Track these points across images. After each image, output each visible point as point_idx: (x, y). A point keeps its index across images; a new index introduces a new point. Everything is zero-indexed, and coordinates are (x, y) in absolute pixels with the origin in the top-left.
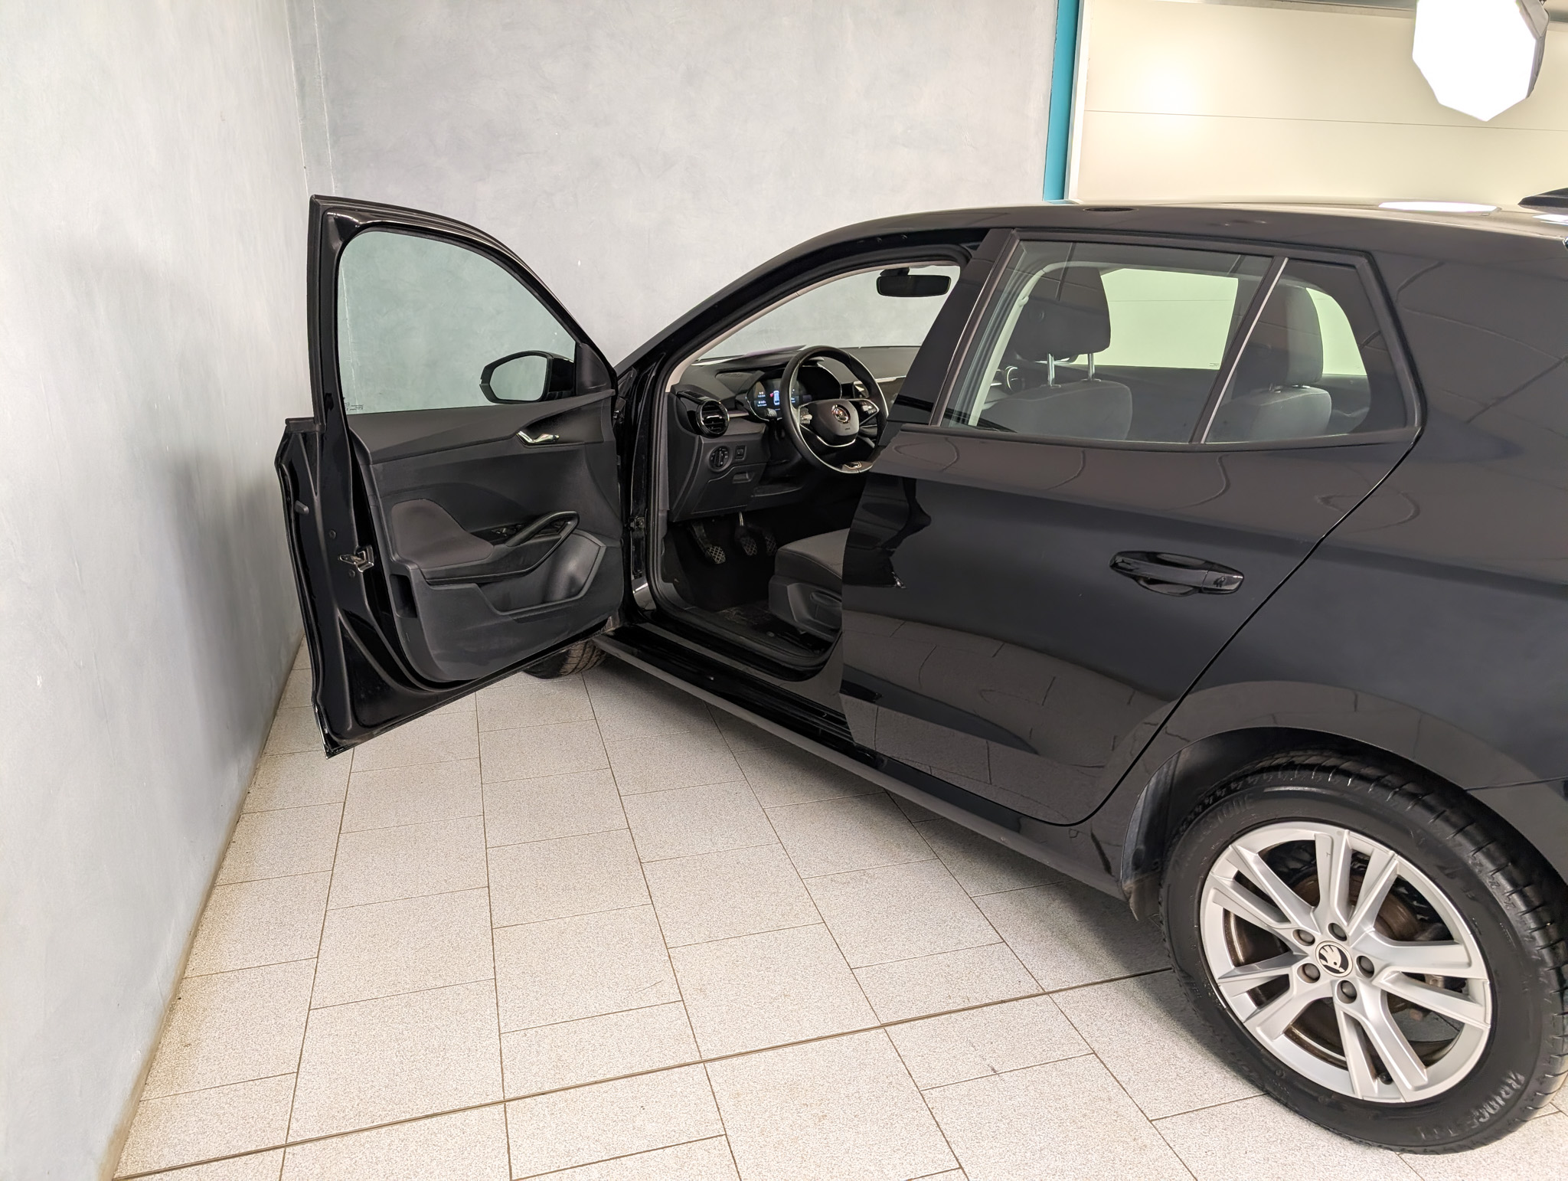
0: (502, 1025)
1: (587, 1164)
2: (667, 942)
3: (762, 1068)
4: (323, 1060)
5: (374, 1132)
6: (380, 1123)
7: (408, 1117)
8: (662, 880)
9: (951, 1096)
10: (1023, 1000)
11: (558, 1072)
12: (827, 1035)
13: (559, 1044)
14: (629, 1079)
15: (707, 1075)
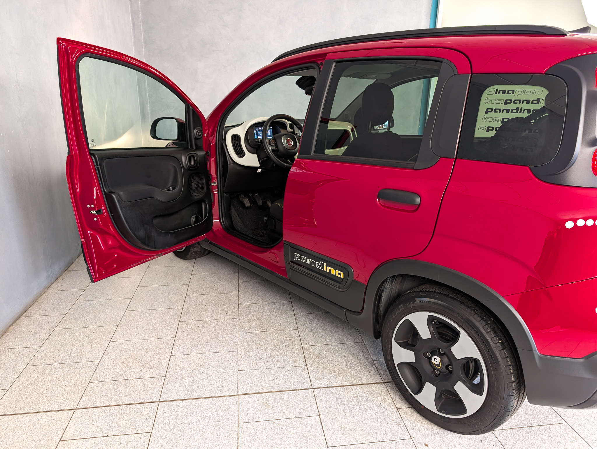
0: (92, 379)
1: (91, 438)
2: (172, 353)
3: (180, 407)
4: (20, 385)
5: (22, 415)
6: (26, 412)
7: (37, 411)
8: (184, 329)
9: (250, 427)
10: (301, 390)
11: (102, 400)
12: (214, 396)
13: (109, 389)
14: (127, 406)
15: (158, 407)
